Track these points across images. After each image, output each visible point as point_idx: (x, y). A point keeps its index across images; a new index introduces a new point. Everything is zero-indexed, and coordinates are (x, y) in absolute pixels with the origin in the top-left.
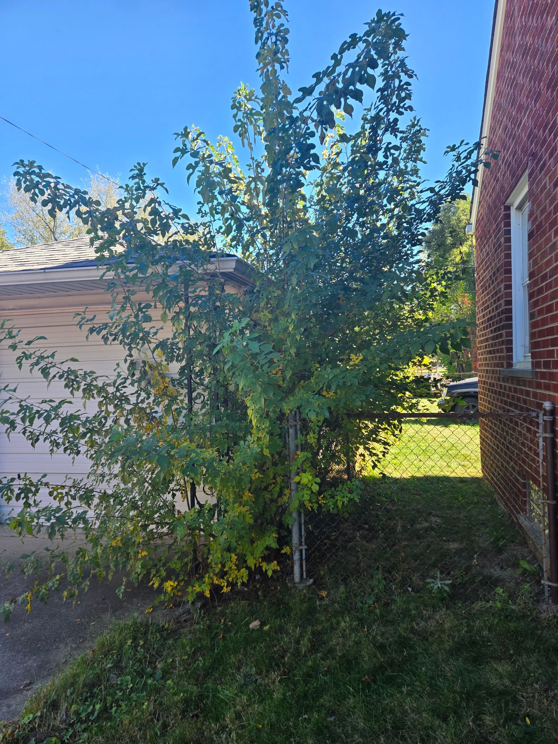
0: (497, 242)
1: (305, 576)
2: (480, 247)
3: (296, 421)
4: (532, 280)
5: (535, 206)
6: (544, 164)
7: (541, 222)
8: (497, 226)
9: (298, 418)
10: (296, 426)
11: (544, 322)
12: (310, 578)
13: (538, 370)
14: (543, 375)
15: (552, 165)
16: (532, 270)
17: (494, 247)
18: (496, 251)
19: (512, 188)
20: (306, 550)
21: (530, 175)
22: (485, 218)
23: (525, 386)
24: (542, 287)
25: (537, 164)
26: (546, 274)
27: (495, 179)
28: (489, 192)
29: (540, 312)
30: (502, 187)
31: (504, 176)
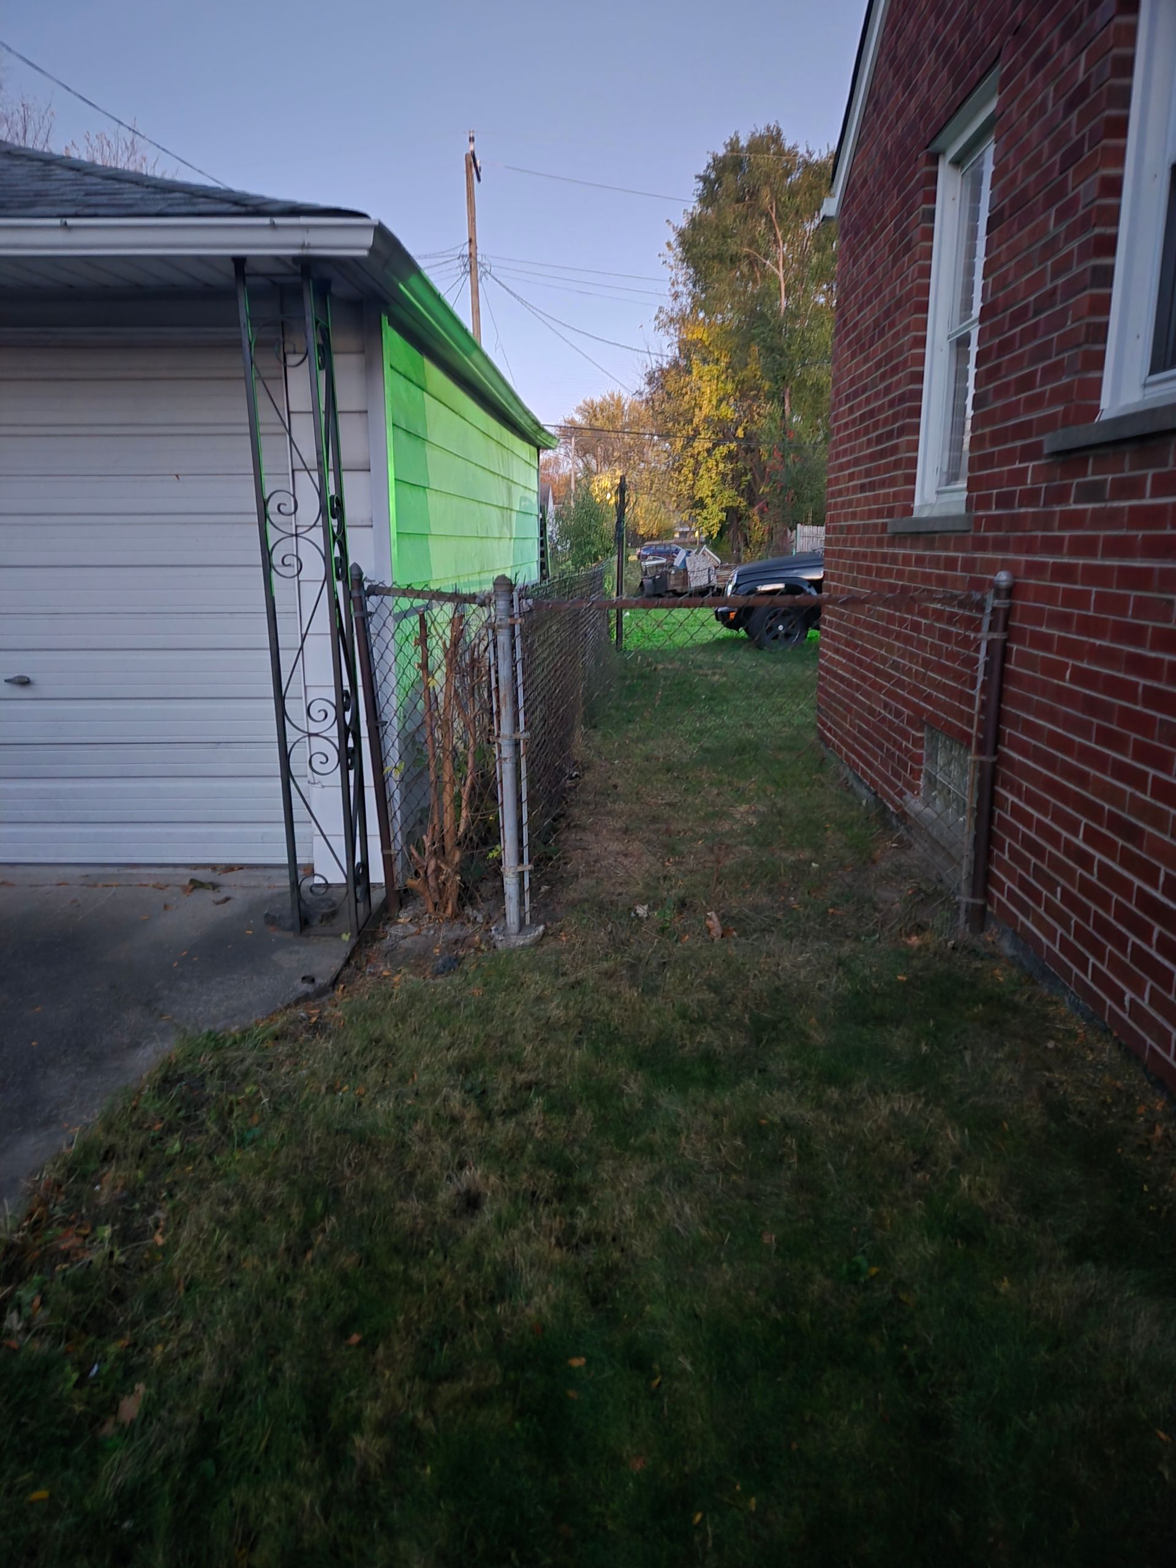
0: (902, 239)
1: (528, 922)
2: (852, 253)
3: (512, 616)
4: (987, 323)
5: (1011, 154)
6: (1047, 54)
7: (1024, 191)
8: (904, 202)
9: (516, 610)
10: (513, 626)
11: (1010, 411)
12: (538, 925)
13: (981, 513)
14: (994, 523)
15: (1067, 58)
16: (989, 299)
17: (891, 251)
18: (895, 260)
19: (954, 110)
20: (530, 872)
21: (1005, 80)
22: (871, 182)
23: (946, 549)
24: (1014, 336)
25: (1027, 54)
26: (1025, 308)
27: (906, 87)
28: (886, 117)
29: (1000, 392)
30: (925, 108)
31: (933, 79)
